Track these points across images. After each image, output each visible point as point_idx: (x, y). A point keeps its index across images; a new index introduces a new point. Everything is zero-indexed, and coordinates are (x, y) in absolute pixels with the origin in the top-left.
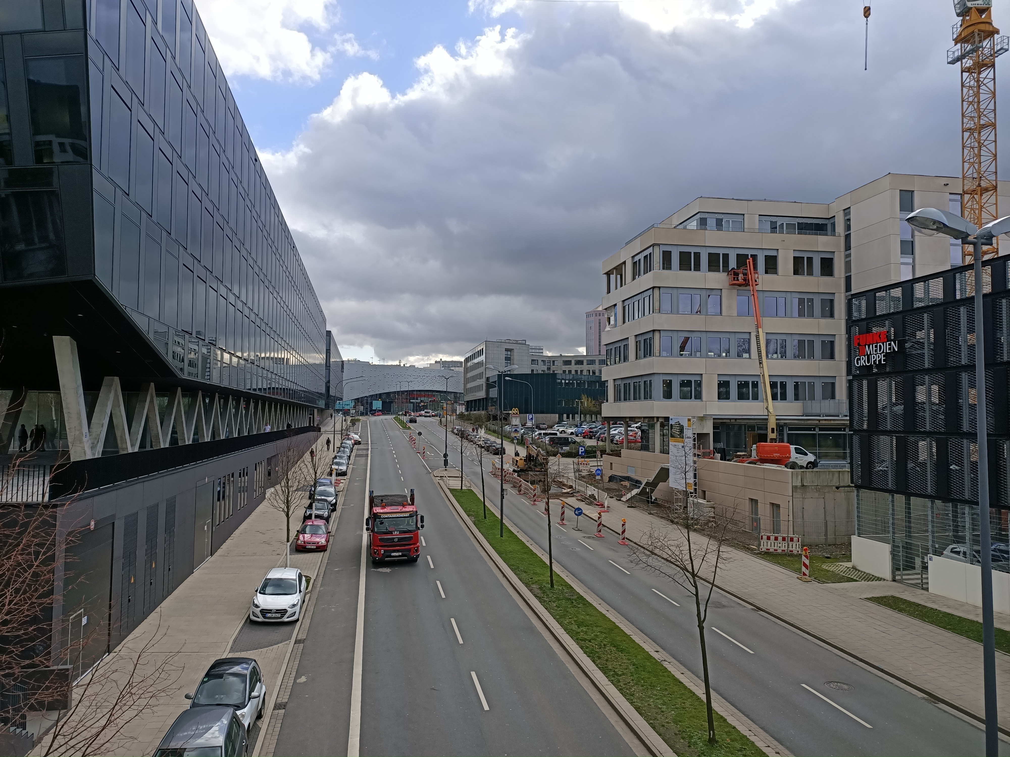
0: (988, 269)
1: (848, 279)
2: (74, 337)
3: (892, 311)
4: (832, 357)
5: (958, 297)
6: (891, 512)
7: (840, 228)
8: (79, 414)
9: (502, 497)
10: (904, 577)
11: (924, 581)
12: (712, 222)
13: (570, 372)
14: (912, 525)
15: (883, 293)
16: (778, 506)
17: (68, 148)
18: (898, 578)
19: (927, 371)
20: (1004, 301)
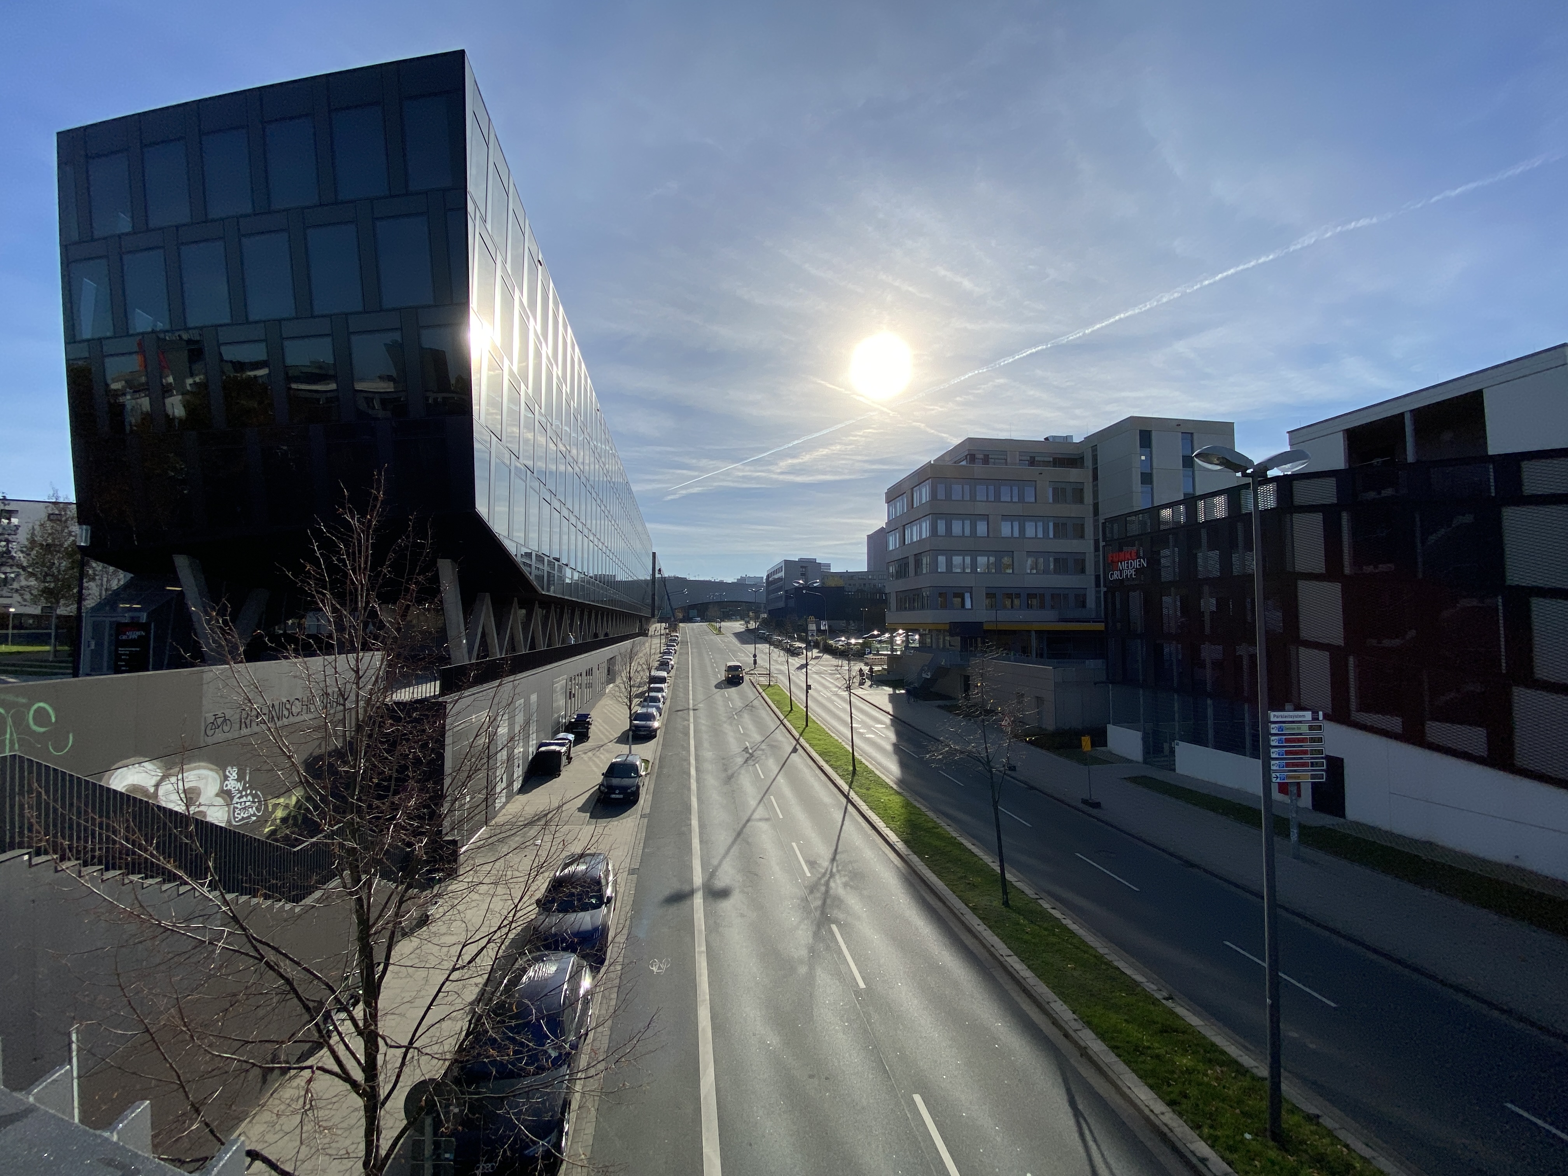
0: (1224, 497)
1: (1096, 507)
2: (454, 560)
3: (1141, 533)
4: (1083, 571)
5: (1200, 520)
6: (1141, 703)
7: (1088, 462)
8: (458, 624)
10: (1154, 760)
11: (1172, 763)
12: (979, 459)
15: (1131, 518)
16: (1042, 699)
18: (1148, 760)
20: (1239, 524)
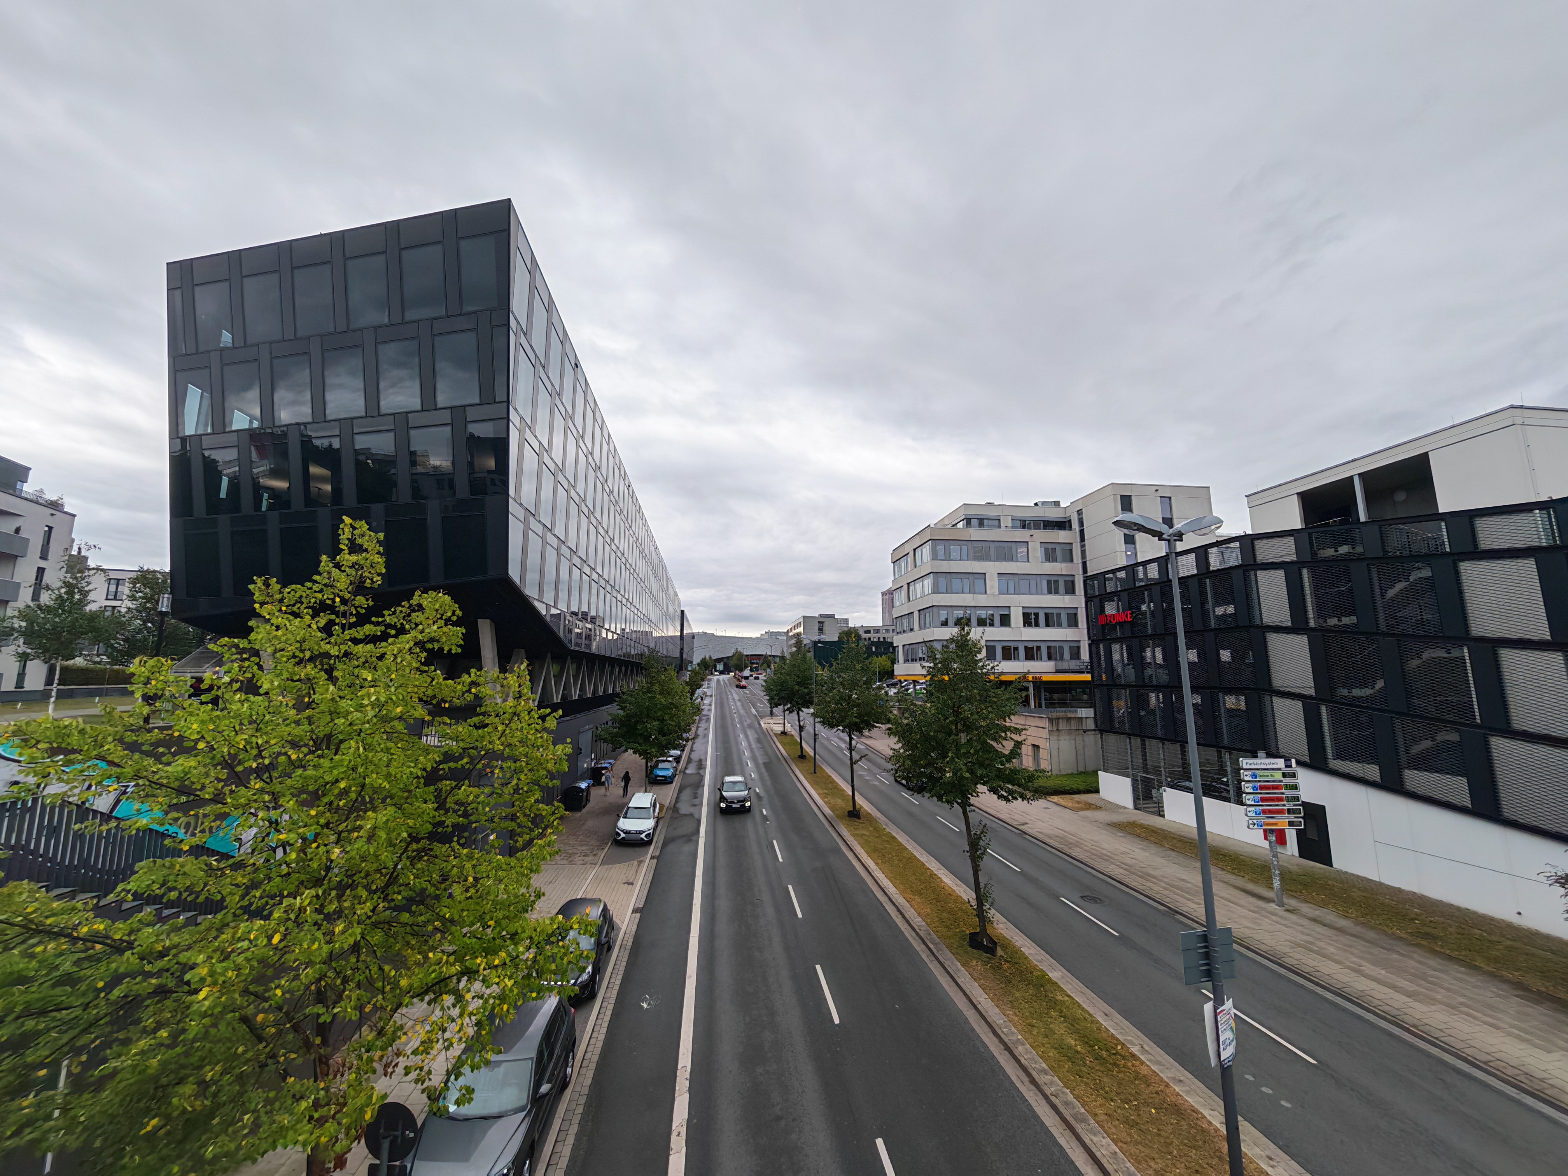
0: (1193, 556)
1: (1084, 564)
2: (492, 620)
3: (1119, 589)
4: (1076, 625)
5: (1171, 577)
6: (1129, 751)
7: (1075, 525)
9: (815, 740)
10: (1144, 806)
11: (1160, 809)
12: (974, 522)
13: (870, 638)
14: (1148, 763)
15: (1110, 576)
16: (1038, 747)
17: (497, 482)
18: (1138, 806)
19: (1151, 637)
20: (1208, 580)
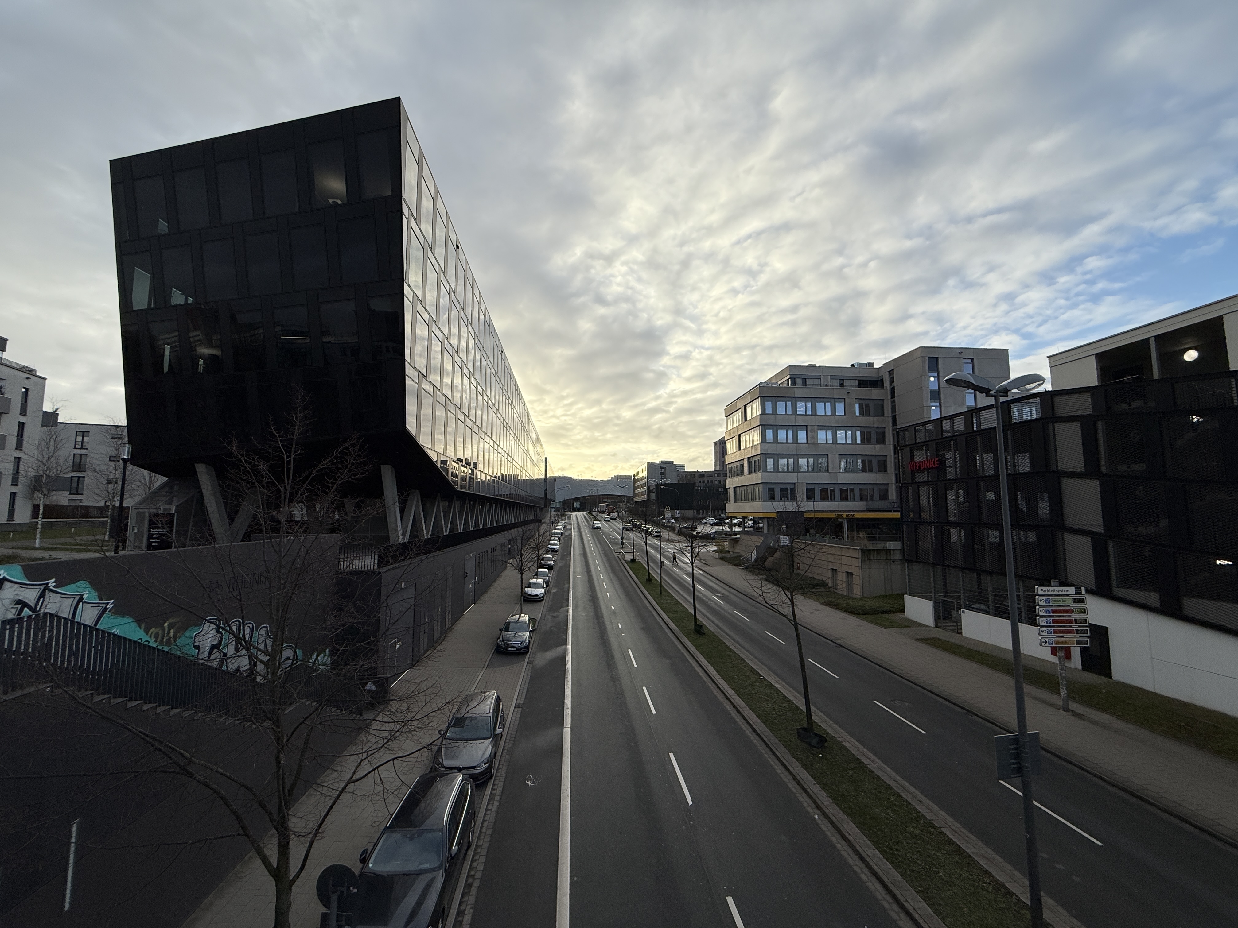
0: (996, 410)
1: (894, 418)
2: (393, 466)
4: (885, 470)
5: (975, 429)
6: (932, 578)
7: (887, 384)
8: (395, 513)
10: (944, 624)
11: (959, 627)
12: (799, 381)
13: (704, 482)
14: (949, 588)
15: (921, 428)
16: (851, 574)
18: (939, 625)
19: (955, 480)
